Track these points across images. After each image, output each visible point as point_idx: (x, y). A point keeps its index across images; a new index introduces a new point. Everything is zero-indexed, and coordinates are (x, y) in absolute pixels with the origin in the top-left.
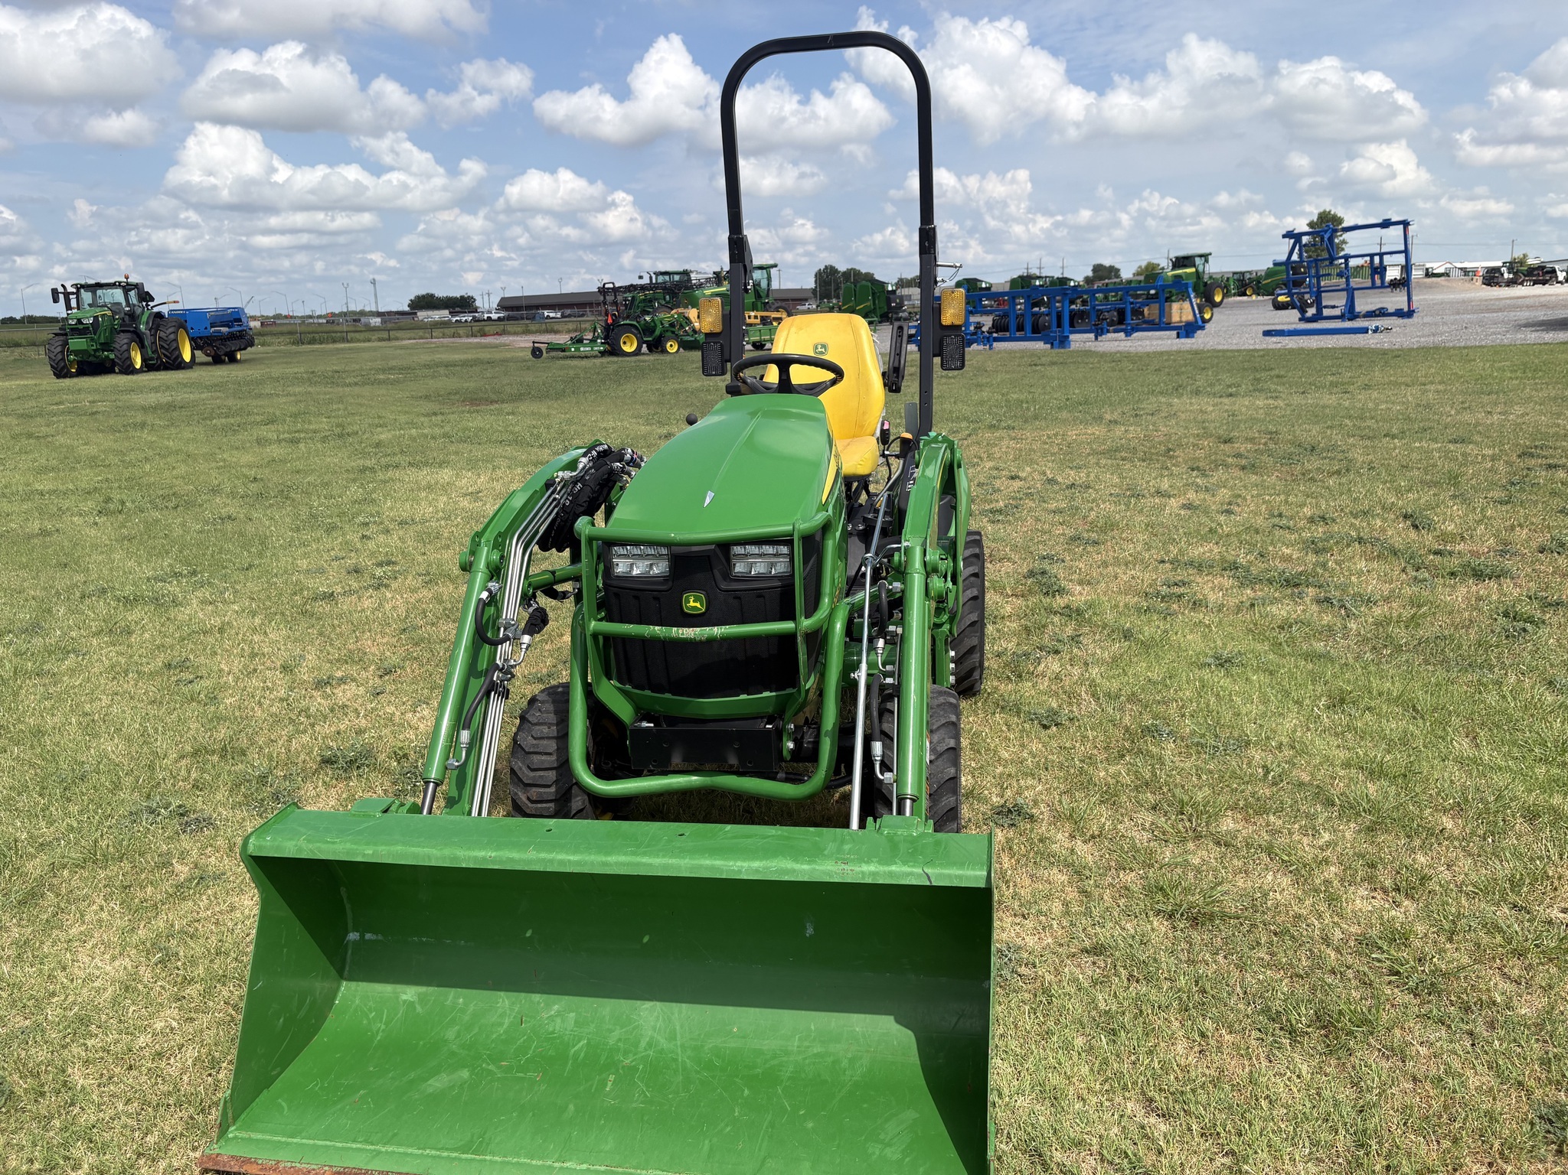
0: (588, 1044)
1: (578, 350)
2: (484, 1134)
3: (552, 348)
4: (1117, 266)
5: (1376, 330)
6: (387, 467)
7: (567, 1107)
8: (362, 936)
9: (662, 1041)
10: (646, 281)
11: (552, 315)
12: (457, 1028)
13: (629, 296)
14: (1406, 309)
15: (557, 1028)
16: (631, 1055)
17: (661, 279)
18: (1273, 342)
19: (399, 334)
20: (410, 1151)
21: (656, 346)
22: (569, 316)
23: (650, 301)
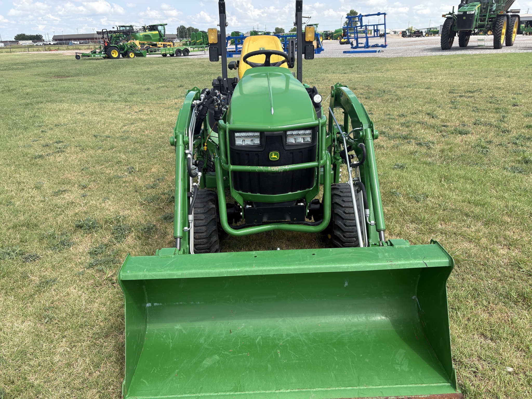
0: (262, 338)
1: (94, 56)
2: (240, 382)
3: (84, 55)
4: (283, 28)
5: (379, 52)
6: (38, 103)
7: (267, 366)
8: (153, 304)
9: (292, 333)
10: (115, 29)
11: (75, 43)
12: (204, 337)
13: (110, 35)
14: (384, 45)
15: (247, 333)
16: (281, 340)
17: (121, 29)
18: (347, 55)
19: (14, 50)
20: (212, 394)
21: (125, 55)
22: (83, 43)
23: (118, 37)
